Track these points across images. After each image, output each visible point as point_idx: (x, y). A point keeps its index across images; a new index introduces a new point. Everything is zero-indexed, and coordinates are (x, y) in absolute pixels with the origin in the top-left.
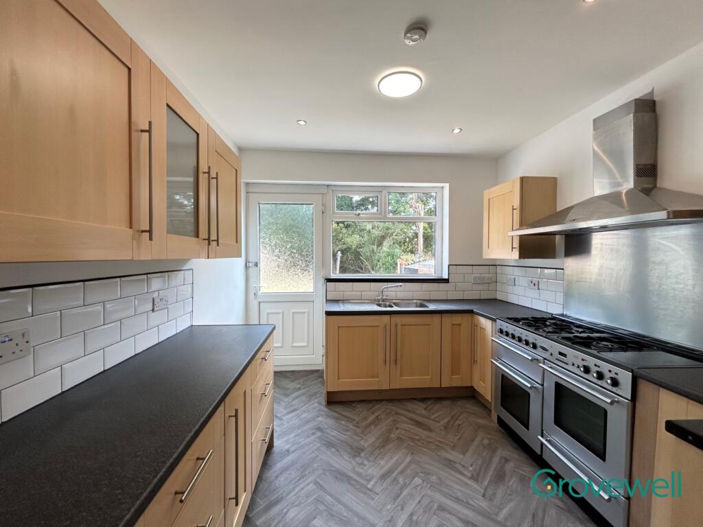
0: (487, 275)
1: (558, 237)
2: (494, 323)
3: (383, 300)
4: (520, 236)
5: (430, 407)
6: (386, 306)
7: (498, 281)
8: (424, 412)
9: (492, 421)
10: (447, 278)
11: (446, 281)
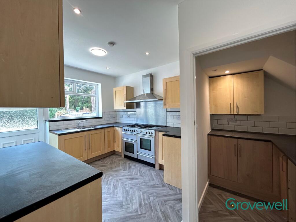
0: (114, 115)
1: (134, 103)
2: (121, 128)
3: (79, 127)
4: (126, 103)
5: (103, 161)
6: (81, 129)
7: (117, 116)
8: (101, 163)
9: (122, 157)
10: (102, 116)
11: (102, 118)
